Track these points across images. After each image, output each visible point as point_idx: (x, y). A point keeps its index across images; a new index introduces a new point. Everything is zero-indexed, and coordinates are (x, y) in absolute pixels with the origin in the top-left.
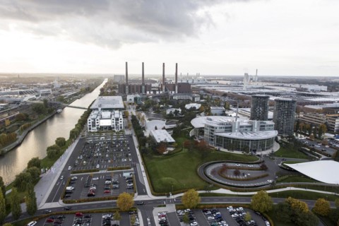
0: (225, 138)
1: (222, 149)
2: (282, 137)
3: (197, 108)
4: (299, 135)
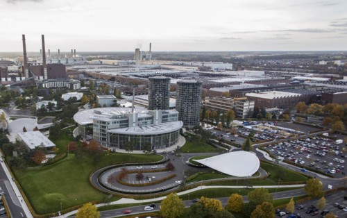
0: (120, 135)
1: (118, 150)
2: (187, 129)
3: (78, 98)
4: (206, 125)
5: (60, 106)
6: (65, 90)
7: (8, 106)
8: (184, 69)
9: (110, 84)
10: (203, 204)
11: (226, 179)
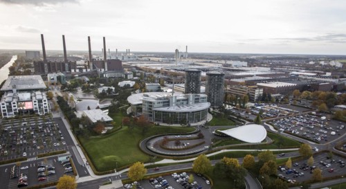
0: (163, 112)
1: (162, 124)
2: (214, 109)
3: (131, 85)
4: (227, 106)
5: (117, 91)
6: (121, 79)
7: (76, 91)
8: (211, 65)
9: (156, 75)
10: (225, 162)
11: (242, 144)
